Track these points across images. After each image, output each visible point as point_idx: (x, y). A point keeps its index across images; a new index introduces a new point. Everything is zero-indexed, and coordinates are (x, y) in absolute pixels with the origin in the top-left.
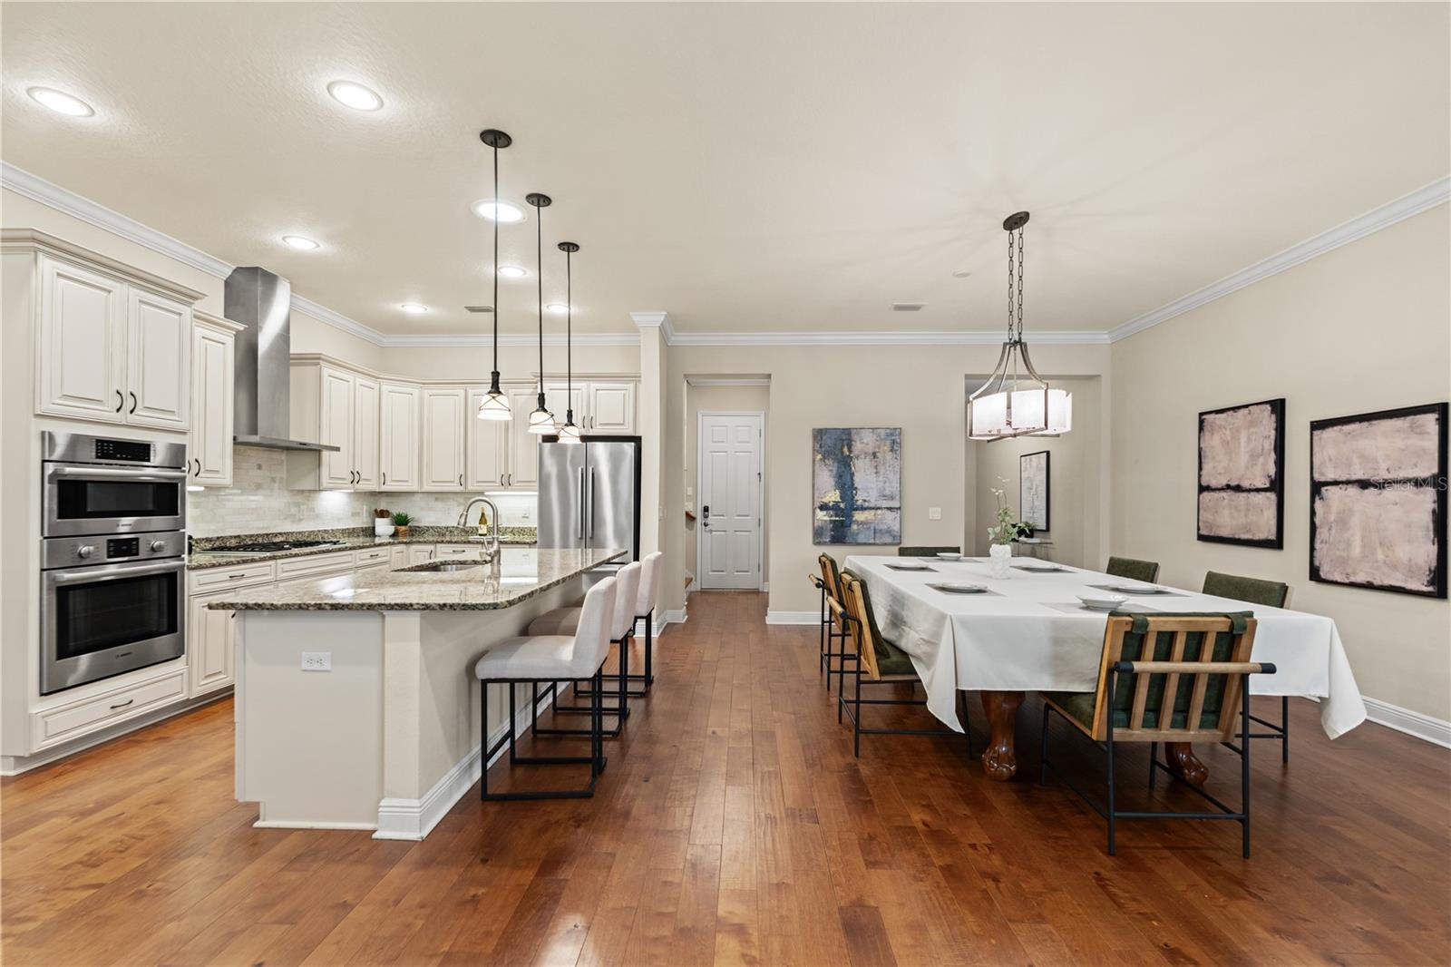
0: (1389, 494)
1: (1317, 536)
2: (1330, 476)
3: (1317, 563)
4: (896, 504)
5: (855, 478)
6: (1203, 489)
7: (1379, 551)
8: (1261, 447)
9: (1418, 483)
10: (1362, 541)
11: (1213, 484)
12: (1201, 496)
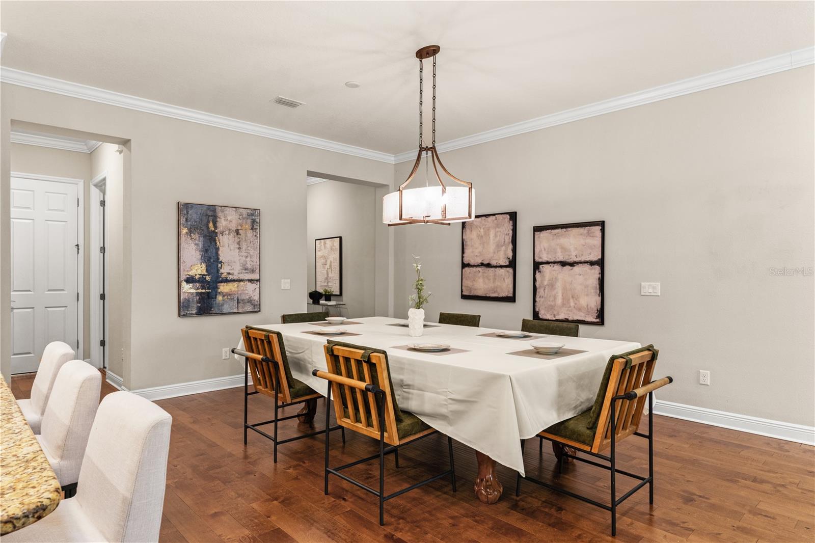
0: (577, 269)
1: (537, 293)
2: (545, 259)
3: (537, 309)
4: (256, 276)
5: (220, 252)
6: (464, 265)
7: (571, 301)
8: (503, 240)
9: (592, 263)
10: (562, 296)
11: (472, 262)
12: (464, 270)
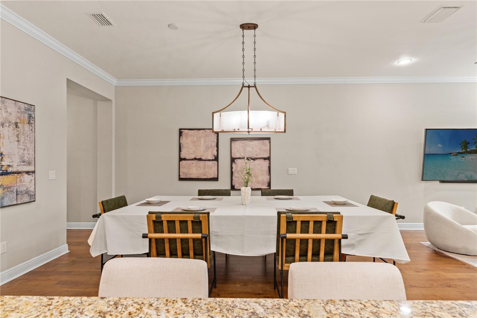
0: (257, 162)
1: (232, 176)
2: (238, 156)
3: (233, 184)
6: (181, 159)
7: (254, 178)
8: (210, 145)
9: (265, 159)
11: (187, 158)
12: (181, 162)
